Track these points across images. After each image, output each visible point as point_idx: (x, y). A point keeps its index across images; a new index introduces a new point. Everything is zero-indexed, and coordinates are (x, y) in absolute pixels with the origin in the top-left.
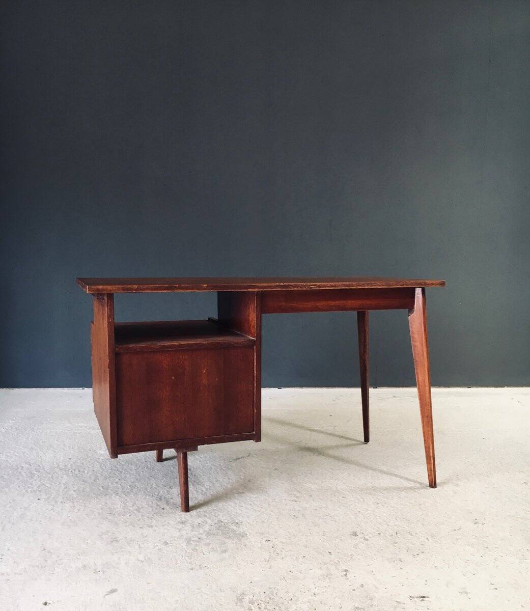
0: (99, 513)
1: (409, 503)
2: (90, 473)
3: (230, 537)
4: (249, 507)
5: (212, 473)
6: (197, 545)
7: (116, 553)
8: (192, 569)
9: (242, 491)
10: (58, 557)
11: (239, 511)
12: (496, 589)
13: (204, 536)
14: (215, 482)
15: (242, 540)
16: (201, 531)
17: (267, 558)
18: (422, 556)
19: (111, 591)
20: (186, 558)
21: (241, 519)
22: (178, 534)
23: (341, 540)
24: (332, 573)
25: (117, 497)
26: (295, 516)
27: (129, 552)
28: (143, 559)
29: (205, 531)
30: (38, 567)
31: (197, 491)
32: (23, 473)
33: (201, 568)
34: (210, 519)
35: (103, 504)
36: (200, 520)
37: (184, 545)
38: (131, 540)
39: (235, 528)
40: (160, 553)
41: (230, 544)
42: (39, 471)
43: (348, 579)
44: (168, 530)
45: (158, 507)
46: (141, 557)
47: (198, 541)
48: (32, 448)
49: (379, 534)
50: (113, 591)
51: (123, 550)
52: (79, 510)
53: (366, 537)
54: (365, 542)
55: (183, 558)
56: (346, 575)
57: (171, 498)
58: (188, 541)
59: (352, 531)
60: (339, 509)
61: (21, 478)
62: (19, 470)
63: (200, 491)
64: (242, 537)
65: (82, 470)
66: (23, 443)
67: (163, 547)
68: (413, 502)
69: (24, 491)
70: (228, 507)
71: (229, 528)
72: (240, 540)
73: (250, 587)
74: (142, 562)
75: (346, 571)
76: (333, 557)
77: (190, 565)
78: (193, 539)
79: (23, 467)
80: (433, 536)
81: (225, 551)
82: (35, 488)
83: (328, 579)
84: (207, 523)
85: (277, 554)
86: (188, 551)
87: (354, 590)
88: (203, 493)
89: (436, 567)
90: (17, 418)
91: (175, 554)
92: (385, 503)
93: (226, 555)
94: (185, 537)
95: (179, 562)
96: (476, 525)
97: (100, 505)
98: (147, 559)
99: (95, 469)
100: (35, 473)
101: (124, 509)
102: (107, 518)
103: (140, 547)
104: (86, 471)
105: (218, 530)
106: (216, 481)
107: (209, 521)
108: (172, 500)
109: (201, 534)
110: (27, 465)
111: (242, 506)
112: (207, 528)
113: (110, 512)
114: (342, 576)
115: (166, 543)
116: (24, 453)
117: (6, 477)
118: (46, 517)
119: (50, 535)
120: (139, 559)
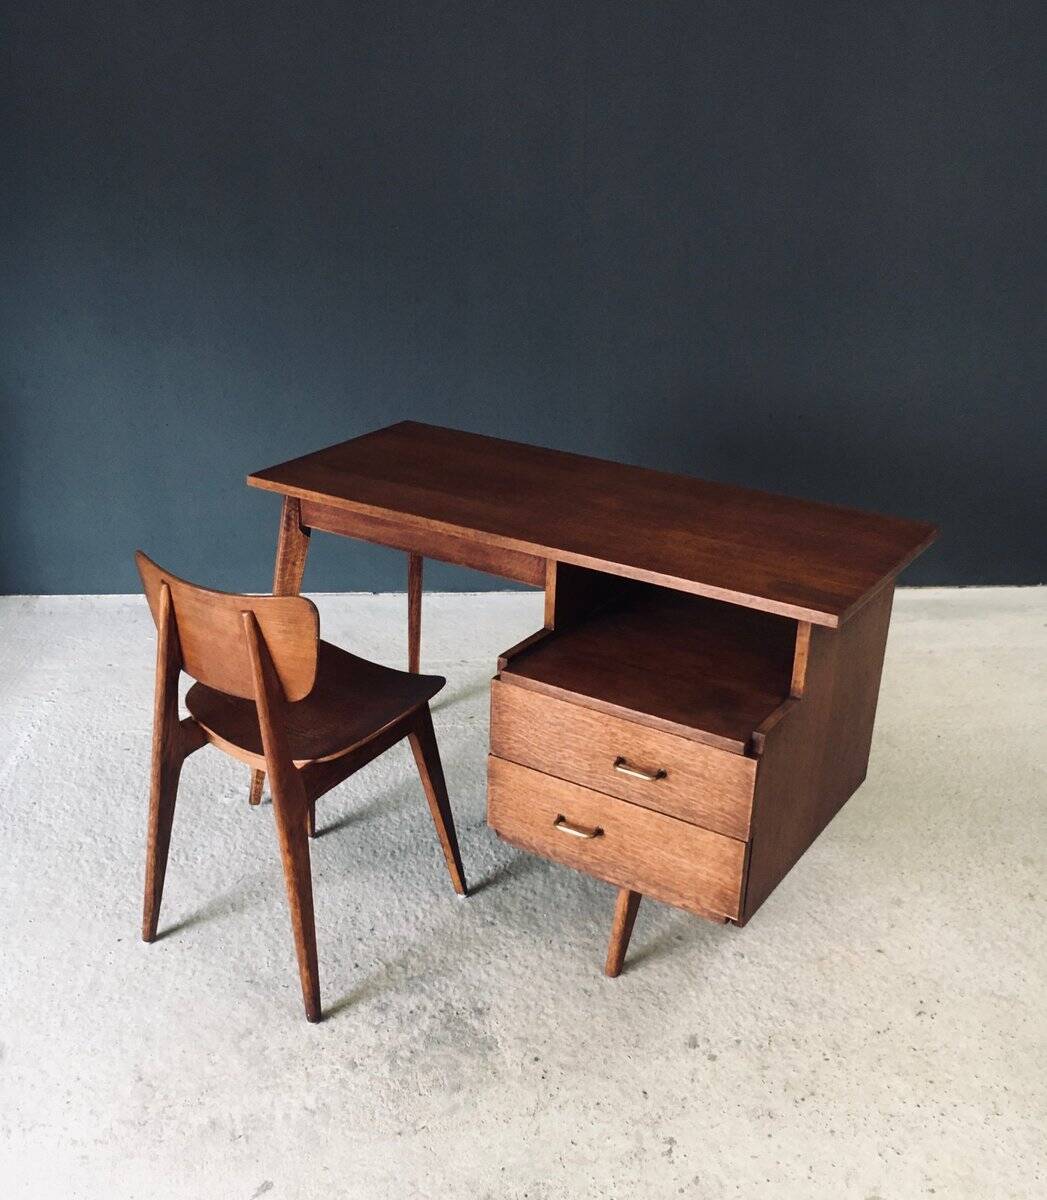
0: (229, 979)
1: (801, 954)
2: (207, 863)
3: (466, 1051)
4: (503, 964)
5: (435, 866)
6: (408, 1071)
7: (267, 1088)
8: (399, 1134)
9: (489, 919)
10: (166, 1097)
11: (484, 977)
12: (933, 1191)
13: (420, 1047)
14: (440, 893)
15: (489, 1058)
16: (416, 1033)
17: (532, 1105)
18: (810, 1103)
19: (263, 1185)
20: (390, 1104)
21: (487, 999)
22: (373, 1041)
23: (667, 1058)
24: (644, 1146)
25: (261, 933)
26: (586, 991)
27: (290, 1087)
28: (314, 1107)
29: (422, 1032)
30: (133, 1124)
31: (407, 920)
32: (82, 862)
33: (416, 1132)
34: (432, 999)
35: (237, 954)
36: (412, 1002)
37: (385, 1069)
38: (292, 1056)
39: (476, 1024)
40: (344, 1092)
41: (468, 1066)
42: (112, 858)
43: (673, 1162)
44: (356, 1028)
45: (336, 965)
46: (311, 1103)
47: (410, 1061)
48: (93, 788)
49: (738, 1042)
50: (266, 1187)
51: (278, 1080)
52: (194, 972)
53: (715, 1052)
54: (709, 1064)
55: (385, 1105)
56: (670, 1151)
57: (360, 939)
58: (392, 1057)
59: (688, 1033)
60: (669, 973)
61: (81, 877)
62: (76, 854)
63: (413, 919)
64: (490, 1049)
65: (190, 853)
66: (74, 773)
67: (348, 1074)
68: (808, 951)
69: (90, 916)
70: (464, 966)
71: (466, 1024)
72: (484, 1055)
73: (501, 1182)
74: (313, 1113)
75: (671, 1141)
76: (650, 1103)
77: (396, 1123)
78: (401, 1053)
79: (81, 845)
80: (836, 1047)
81: (458, 1088)
82: (110, 906)
83: (636, 1162)
84: (425, 1009)
85: (551, 1095)
86: (392, 1086)
87: (682, 1191)
88: (419, 925)
89: (832, 1132)
90: (56, 692)
91: (371, 1094)
92: (757, 957)
93: (459, 1098)
94: (387, 1047)
95: (377, 1115)
96: (919, 1018)
97: (232, 959)
98: (320, 1106)
99: (215, 853)
100: (106, 861)
101: (275, 969)
102: (245, 995)
103: (308, 1075)
104: (200, 859)
105: (446, 1028)
106: (443, 889)
107: (429, 1005)
108: (361, 946)
109: (414, 1040)
110: (89, 840)
111: (490, 963)
112: (425, 1023)
113: (248, 979)
114: (663, 1155)
115: (353, 1065)
116: (79, 802)
117: (52, 873)
118: (136, 989)
119: (147, 1039)
120: (307, 1106)
